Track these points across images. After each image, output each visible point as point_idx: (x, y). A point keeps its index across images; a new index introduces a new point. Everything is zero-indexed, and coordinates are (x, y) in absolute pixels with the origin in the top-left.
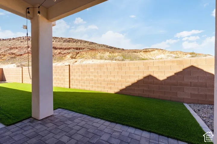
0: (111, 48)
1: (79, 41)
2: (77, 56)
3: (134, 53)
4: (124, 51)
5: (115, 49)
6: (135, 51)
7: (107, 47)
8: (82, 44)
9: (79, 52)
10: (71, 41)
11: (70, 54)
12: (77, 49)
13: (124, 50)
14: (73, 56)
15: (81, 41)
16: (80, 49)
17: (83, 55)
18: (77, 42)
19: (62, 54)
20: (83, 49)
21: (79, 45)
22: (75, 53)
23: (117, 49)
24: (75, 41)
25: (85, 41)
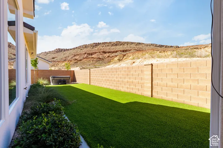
0: (161, 46)
1: (126, 43)
2: (124, 58)
3: (195, 50)
4: (179, 49)
5: (166, 47)
6: (196, 47)
7: (155, 46)
8: (129, 46)
9: (126, 54)
10: (118, 44)
11: (118, 57)
12: (123, 51)
13: (179, 47)
14: (120, 58)
15: (127, 43)
16: (126, 51)
17: (130, 57)
18: (123, 44)
19: (110, 57)
20: (130, 51)
21: (125, 47)
22: (122, 56)
23: (169, 47)
24: (122, 44)
25: (132, 43)
